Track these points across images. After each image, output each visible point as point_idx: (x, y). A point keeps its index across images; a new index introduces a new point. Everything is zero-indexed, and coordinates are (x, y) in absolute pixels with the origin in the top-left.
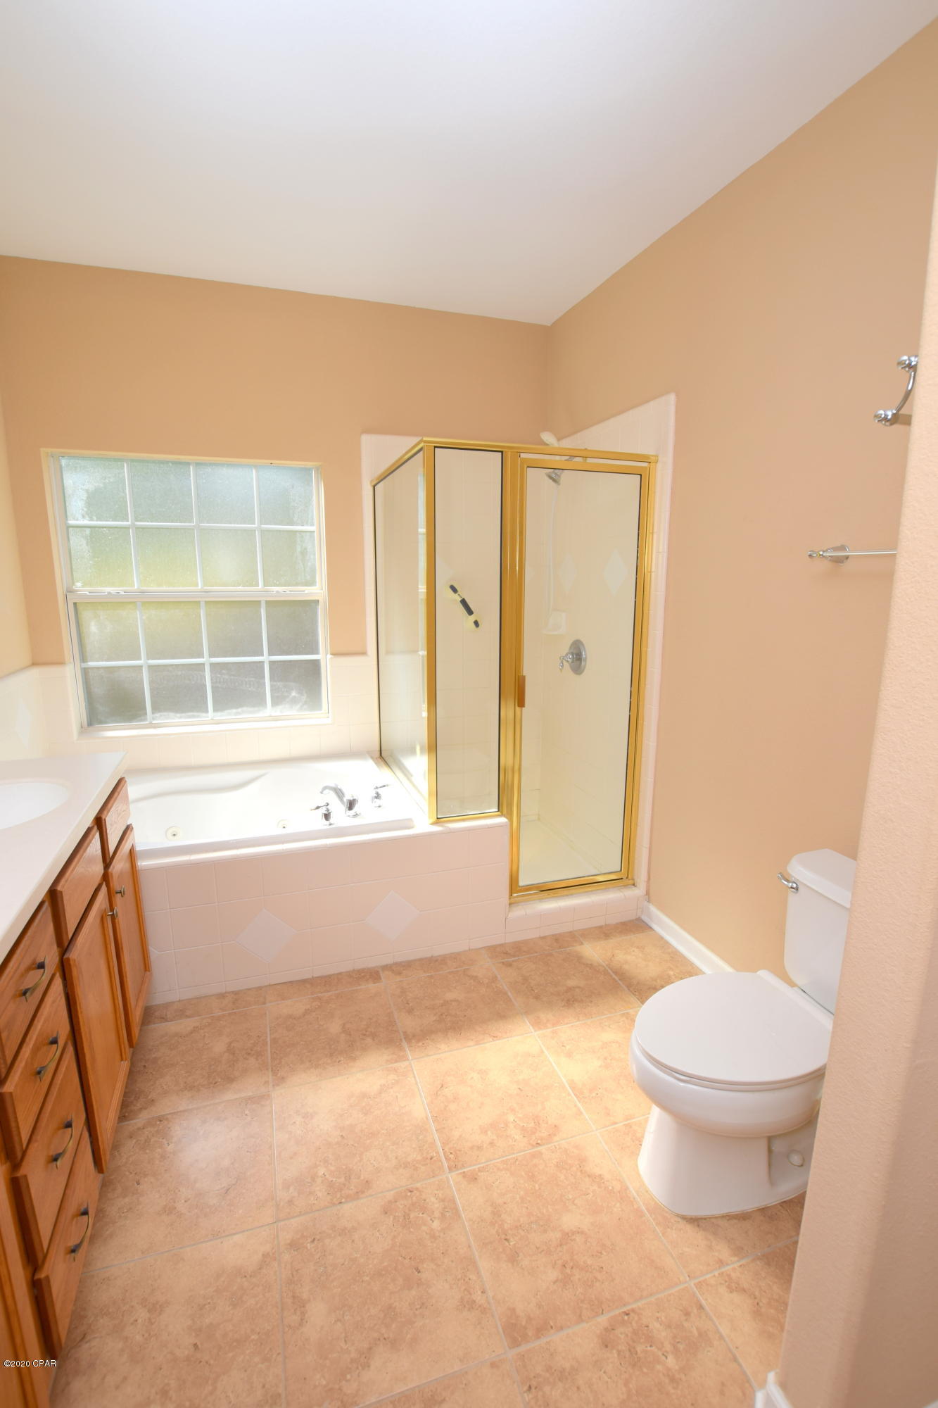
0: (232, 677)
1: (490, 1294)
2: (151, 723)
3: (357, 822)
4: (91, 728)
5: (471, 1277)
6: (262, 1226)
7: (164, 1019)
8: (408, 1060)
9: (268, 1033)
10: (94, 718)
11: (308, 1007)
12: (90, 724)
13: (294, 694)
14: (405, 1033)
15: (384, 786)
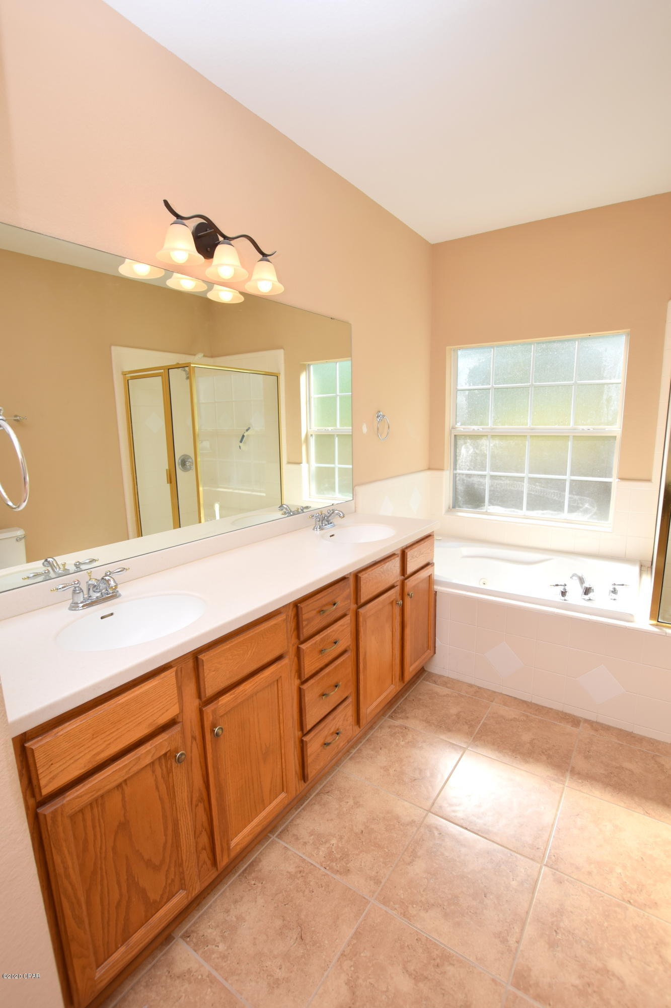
0: (542, 488)
1: (521, 947)
2: (486, 512)
3: (588, 604)
4: (453, 510)
5: (515, 928)
6: (421, 808)
7: (435, 682)
8: (564, 785)
9: (484, 718)
10: (455, 505)
11: (517, 717)
12: (454, 507)
13: (587, 505)
14: (573, 768)
15: (623, 585)
